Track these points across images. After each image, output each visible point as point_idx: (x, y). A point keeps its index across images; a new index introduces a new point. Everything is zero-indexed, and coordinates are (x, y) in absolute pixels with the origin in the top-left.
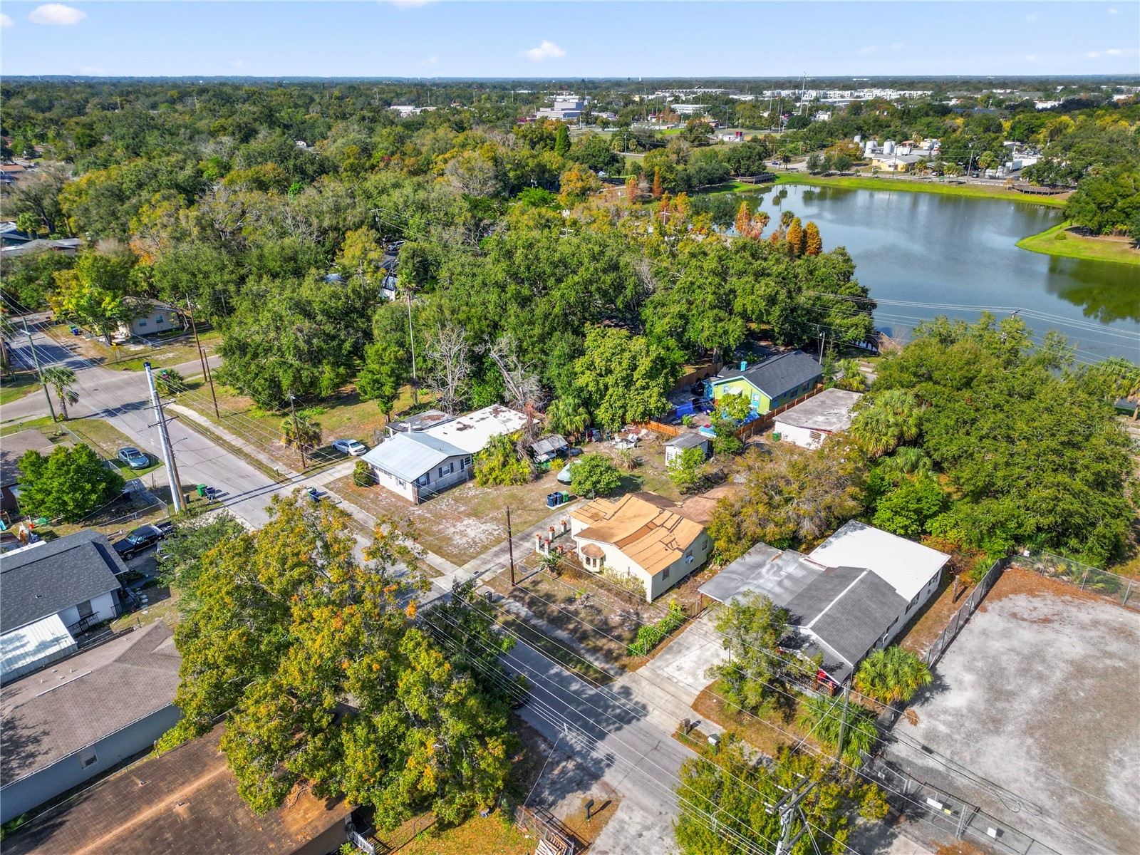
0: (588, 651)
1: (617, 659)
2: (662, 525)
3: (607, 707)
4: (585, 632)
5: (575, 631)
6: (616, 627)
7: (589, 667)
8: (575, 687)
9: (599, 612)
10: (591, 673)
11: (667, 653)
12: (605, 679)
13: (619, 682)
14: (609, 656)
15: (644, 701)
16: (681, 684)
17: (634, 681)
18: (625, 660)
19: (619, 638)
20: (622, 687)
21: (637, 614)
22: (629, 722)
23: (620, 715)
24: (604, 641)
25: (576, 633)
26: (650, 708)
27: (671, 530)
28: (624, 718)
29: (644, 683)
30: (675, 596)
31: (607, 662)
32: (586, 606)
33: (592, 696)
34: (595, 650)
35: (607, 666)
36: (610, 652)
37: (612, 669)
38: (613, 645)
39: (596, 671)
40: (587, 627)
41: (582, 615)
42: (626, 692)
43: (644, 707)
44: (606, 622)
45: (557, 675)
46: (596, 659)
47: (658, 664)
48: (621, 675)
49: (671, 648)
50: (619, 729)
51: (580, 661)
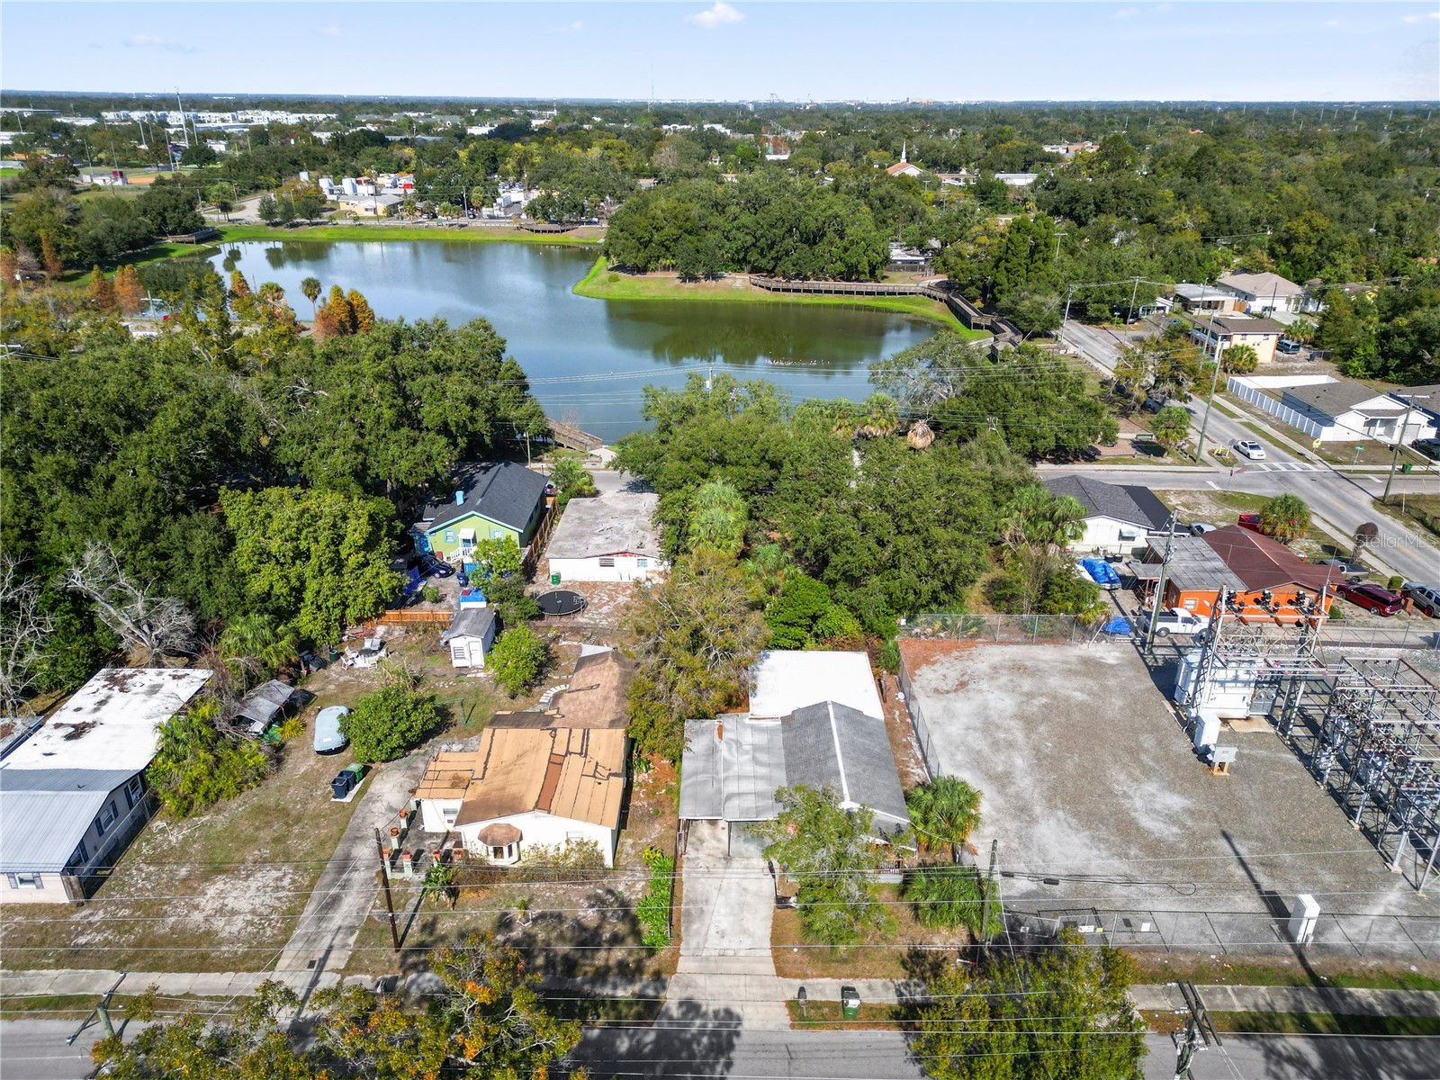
0: (593, 982)
1: (639, 969)
2: (568, 753)
3: (688, 1044)
4: (566, 957)
5: (550, 964)
6: (599, 927)
7: (615, 1003)
8: (623, 1045)
9: (560, 918)
10: (625, 1011)
11: (690, 922)
12: (650, 1008)
13: (672, 999)
14: (628, 972)
15: (720, 1005)
16: (742, 953)
17: (687, 986)
18: (651, 965)
19: (616, 940)
20: (681, 1004)
21: (610, 892)
22: (731, 1046)
23: (711, 1044)
24: (602, 955)
25: (554, 967)
26: (736, 1010)
27: (584, 753)
28: (720, 1045)
29: (701, 980)
30: (630, 841)
31: (631, 981)
32: (535, 920)
33: (656, 1042)
34: (601, 975)
35: (637, 988)
36: (622, 965)
37: (645, 987)
38: (619, 953)
39: (629, 1004)
40: (563, 948)
41: (541, 936)
42: (691, 1007)
43: (729, 1013)
44: (580, 926)
46: (615, 987)
47: (693, 944)
48: (664, 988)
49: (688, 913)
50: (728, 1065)
51: (597, 1004)
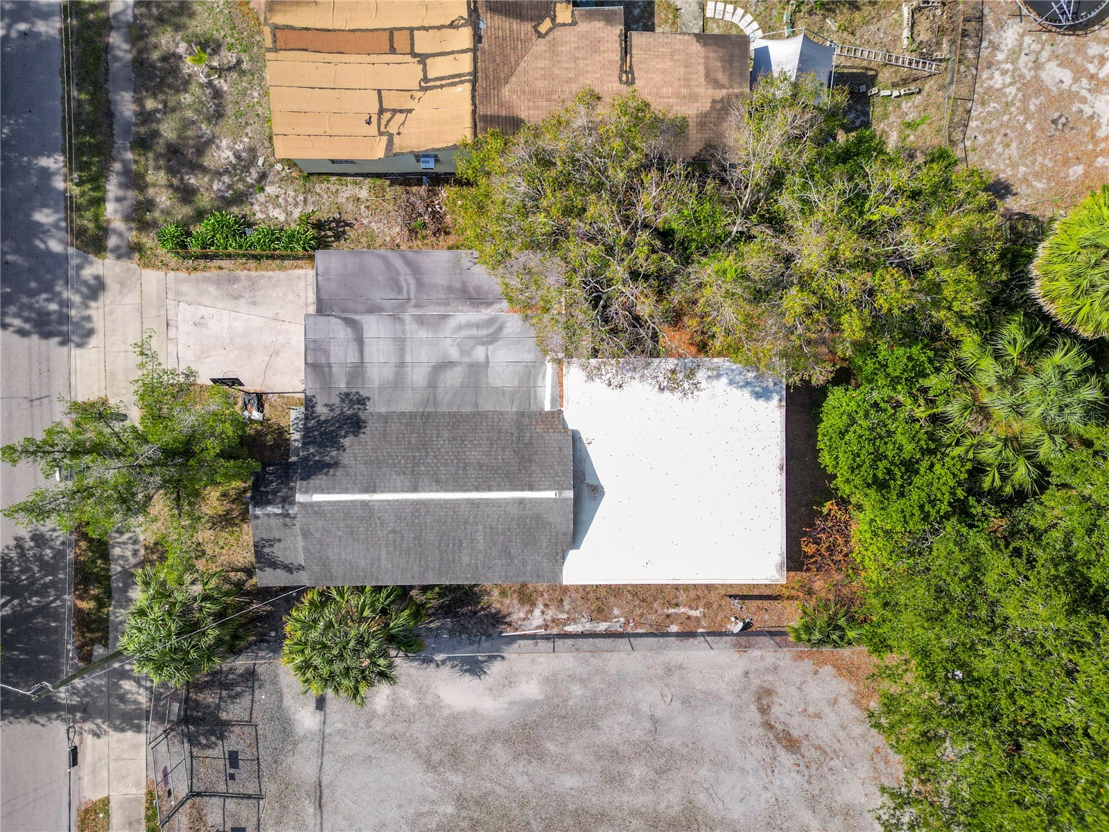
0: (126, 172)
1: (144, 226)
2: (422, 59)
3: (48, 288)
4: (156, 134)
5: (146, 117)
6: (205, 170)
7: (99, 202)
8: (44, 217)
9: (219, 115)
10: (89, 214)
11: (218, 283)
12: (94, 242)
13: (102, 266)
14: (140, 215)
15: (98, 323)
16: (171, 347)
17: (122, 284)
18: (148, 240)
19: (186, 194)
20: (97, 278)
21: (263, 176)
22: (46, 335)
23: (49, 314)
24: (162, 177)
25: (144, 123)
26: (93, 341)
27: (427, 84)
28: (48, 323)
29: (132, 299)
30: (363, 193)
31: (127, 218)
32: (210, 84)
33: (49, 253)
34: (135, 181)
35: (118, 224)
36: (150, 205)
37: (120, 235)
38: (164, 199)
39: (96, 218)
40: (168, 130)
41: (187, 98)
42: (96, 289)
43: (90, 333)
44: (203, 146)
45: (46, 174)
46: (119, 200)
47: (184, 288)
48: (119, 257)
49: (233, 280)
50: (22, 333)
51: (97, 180)
